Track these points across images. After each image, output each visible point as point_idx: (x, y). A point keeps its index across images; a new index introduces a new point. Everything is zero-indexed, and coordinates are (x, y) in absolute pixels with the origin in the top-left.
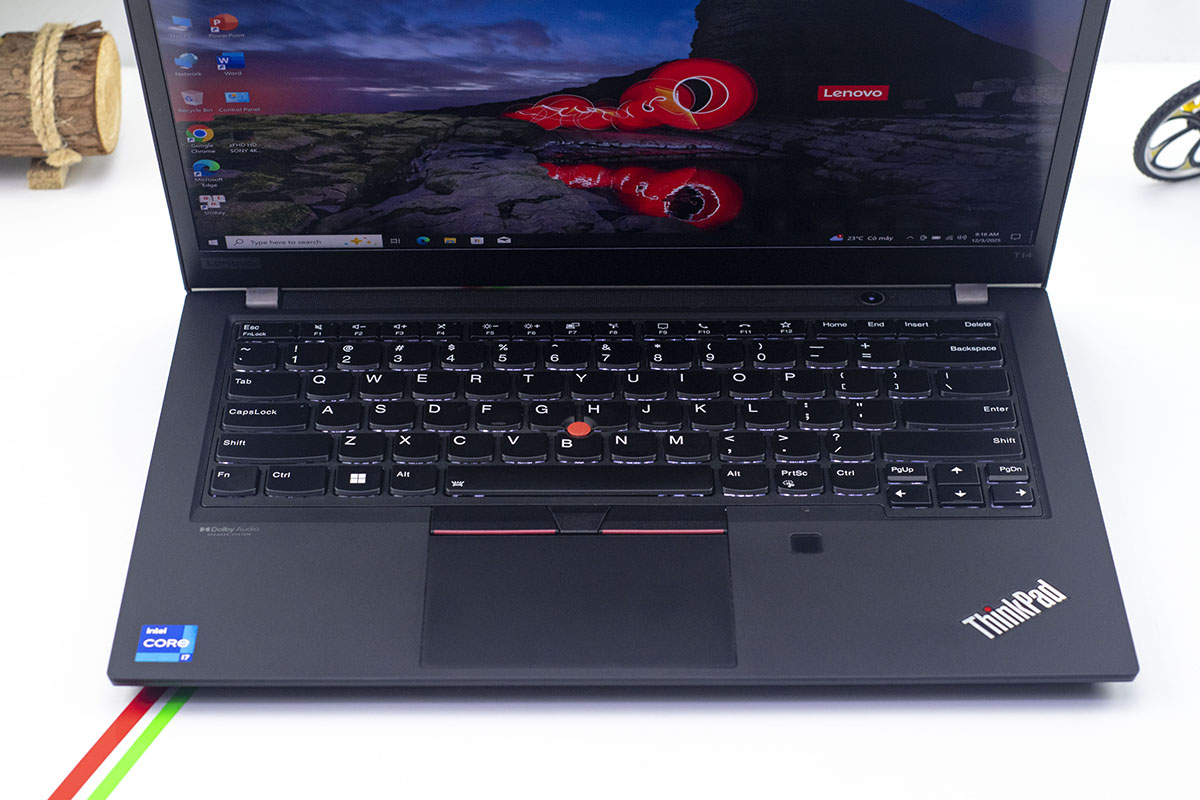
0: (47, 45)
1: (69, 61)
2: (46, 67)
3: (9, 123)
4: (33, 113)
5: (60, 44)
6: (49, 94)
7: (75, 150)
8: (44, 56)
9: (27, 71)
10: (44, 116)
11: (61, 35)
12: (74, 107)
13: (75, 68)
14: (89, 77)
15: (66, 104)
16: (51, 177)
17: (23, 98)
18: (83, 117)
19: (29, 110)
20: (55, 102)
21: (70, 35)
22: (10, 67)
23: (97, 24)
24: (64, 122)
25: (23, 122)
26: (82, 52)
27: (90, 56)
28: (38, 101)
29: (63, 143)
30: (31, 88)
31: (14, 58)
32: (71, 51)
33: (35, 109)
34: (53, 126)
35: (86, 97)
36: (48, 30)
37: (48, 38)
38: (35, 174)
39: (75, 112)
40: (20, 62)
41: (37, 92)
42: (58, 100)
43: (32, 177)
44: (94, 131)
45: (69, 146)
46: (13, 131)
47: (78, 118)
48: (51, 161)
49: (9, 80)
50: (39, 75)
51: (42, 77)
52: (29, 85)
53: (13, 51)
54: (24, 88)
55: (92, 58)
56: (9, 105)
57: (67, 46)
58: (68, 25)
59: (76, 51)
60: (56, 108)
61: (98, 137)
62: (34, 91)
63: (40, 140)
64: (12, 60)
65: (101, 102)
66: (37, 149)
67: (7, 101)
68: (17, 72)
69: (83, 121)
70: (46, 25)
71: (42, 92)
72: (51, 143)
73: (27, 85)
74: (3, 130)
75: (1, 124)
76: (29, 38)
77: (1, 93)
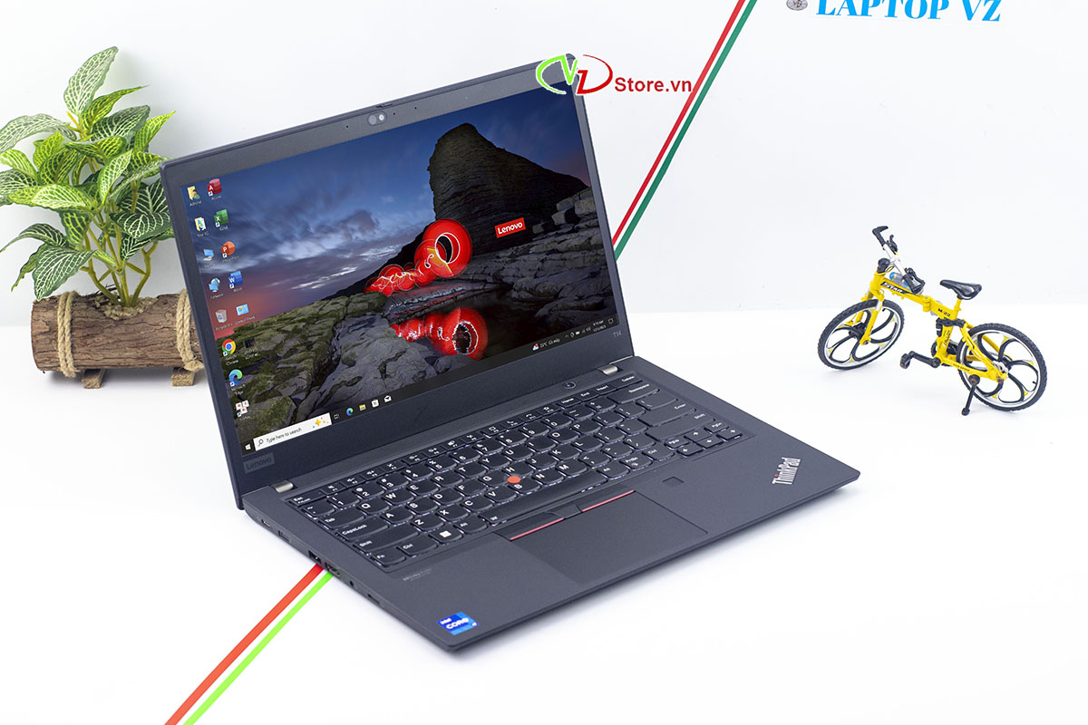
0: (185, 300)
2: (184, 313)
4: (178, 338)
6: (187, 328)
8: (183, 307)
9: (174, 315)
10: (183, 340)
16: (186, 378)
17: (172, 330)
19: (176, 337)
20: (190, 332)
22: (165, 313)
24: (195, 344)
25: (171, 344)
28: (181, 331)
30: (177, 324)
31: (166, 308)
33: (179, 336)
34: (188, 346)
36: (185, 292)
38: (177, 377)
40: (170, 310)
41: (180, 326)
42: (192, 331)
43: (175, 378)
45: (197, 358)
46: (166, 350)
48: (187, 368)
49: (164, 320)
50: (181, 317)
51: (183, 318)
53: (165, 304)
54: (172, 324)
56: (164, 334)
60: (191, 336)
62: (178, 326)
63: (181, 355)
66: (179, 360)
67: (162, 332)
68: (167, 315)
71: (183, 326)
72: (186, 355)
73: (174, 323)
74: (160, 349)
75: (159, 345)
76: (174, 297)
77: (159, 327)
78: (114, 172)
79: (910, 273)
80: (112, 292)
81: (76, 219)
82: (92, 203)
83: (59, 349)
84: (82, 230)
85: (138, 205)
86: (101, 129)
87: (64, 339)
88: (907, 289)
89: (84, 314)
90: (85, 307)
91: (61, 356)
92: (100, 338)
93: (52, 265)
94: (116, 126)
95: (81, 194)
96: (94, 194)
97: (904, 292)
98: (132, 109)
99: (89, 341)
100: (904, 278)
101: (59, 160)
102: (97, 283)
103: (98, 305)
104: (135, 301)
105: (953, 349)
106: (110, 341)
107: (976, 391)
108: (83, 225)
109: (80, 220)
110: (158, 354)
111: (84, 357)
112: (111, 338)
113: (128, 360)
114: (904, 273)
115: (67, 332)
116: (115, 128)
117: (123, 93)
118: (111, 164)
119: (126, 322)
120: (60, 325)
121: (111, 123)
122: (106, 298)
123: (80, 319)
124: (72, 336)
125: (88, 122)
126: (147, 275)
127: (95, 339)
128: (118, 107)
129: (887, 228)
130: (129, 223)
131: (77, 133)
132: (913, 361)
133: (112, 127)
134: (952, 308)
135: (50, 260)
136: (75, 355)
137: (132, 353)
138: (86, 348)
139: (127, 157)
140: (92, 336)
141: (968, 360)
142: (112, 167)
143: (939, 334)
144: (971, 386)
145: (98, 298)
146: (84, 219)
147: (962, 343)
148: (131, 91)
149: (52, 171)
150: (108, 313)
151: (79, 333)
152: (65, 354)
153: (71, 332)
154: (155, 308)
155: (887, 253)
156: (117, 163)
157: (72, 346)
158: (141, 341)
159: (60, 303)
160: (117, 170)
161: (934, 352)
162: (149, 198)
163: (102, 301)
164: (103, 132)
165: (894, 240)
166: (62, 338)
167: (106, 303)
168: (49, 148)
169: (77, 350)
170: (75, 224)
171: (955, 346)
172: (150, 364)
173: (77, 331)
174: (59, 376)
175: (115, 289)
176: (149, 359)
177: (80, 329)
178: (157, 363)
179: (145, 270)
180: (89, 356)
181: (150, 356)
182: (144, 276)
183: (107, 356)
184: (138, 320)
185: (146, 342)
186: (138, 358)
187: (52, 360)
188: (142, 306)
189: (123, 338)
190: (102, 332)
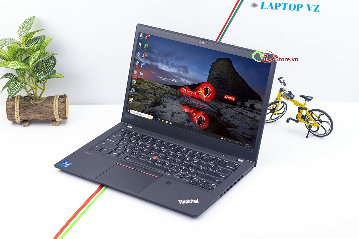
0: (56, 98)
1: (60, 101)
2: (56, 102)
4: (54, 111)
5: (58, 98)
6: (57, 107)
7: (61, 118)
8: (56, 100)
9: (53, 103)
10: (56, 112)
12: (62, 110)
13: (62, 102)
14: (64, 104)
15: (60, 109)
16: (56, 123)
17: (52, 108)
18: (63, 112)
19: (53, 110)
21: (60, 97)
23: (65, 95)
24: (60, 113)
25: (52, 113)
28: (55, 109)
29: (59, 117)
33: (54, 110)
34: (58, 113)
35: (64, 108)
41: (55, 107)
42: (58, 108)
43: (53, 124)
44: (65, 114)
46: (50, 114)
48: (57, 120)
49: (49, 105)
50: (55, 104)
53: (50, 100)
54: (52, 106)
55: (65, 101)
56: (49, 109)
57: (60, 99)
58: (60, 95)
59: (62, 100)
60: (58, 110)
61: (66, 116)
62: (54, 107)
63: (55, 116)
65: (66, 109)
66: (54, 118)
68: (51, 103)
70: (56, 95)
72: (57, 116)
74: (48, 114)
75: (48, 113)
76: (53, 97)
77: (48, 107)
78: (34, 57)
79: (290, 92)
80: (32, 95)
81: (21, 72)
82: (27, 67)
83: (15, 114)
84: (23, 75)
85: (41, 68)
86: (29, 43)
87: (17, 111)
88: (289, 97)
89: (23, 102)
90: (24, 100)
91: (16, 116)
92: (29, 111)
93: (14, 87)
94: (34, 42)
95: (24, 64)
96: (28, 64)
97: (288, 99)
98: (39, 36)
100: (288, 94)
101: (16, 53)
102: (28, 92)
103: (28, 100)
104: (40, 99)
105: (303, 117)
106: (32, 111)
107: (310, 131)
108: (23, 74)
109: (23, 72)
110: (48, 116)
111: (23, 116)
112: (32, 110)
113: (37, 118)
114: (288, 93)
115: (18, 108)
116: (34, 43)
117: (37, 31)
118: (33, 54)
119: (37, 105)
120: (16, 106)
121: (33, 41)
122: (30, 97)
123: (22, 104)
124: (20, 110)
125: (25, 41)
126: (44, 90)
127: (27, 111)
128: (35, 36)
129: (282, 78)
130: (39, 74)
131: (22, 44)
132: (290, 120)
133: (33, 42)
134: (303, 104)
135: (13, 85)
136: (21, 116)
137: (39, 115)
138: (24, 114)
139: (38, 52)
140: (26, 110)
141: (308, 120)
142: (34, 55)
143: (299, 112)
144: (309, 129)
145: (28, 97)
146: (24, 72)
147: (306, 115)
148: (39, 31)
149: (14, 56)
150: (31, 102)
151: (22, 109)
152: (17, 116)
153: (19, 108)
154: (47, 101)
155: (282, 86)
156: (35, 54)
157: (20, 113)
159: (16, 99)
160: (35, 56)
161: (297, 118)
162: (44, 65)
163: (29, 98)
164: (30, 44)
165: (285, 82)
167: (31, 99)
168: (13, 49)
169: (21, 114)
170: (21, 74)
171: (304, 116)
172: (44, 119)
174: (15, 122)
175: (33, 94)
176: (44, 117)
177: (22, 107)
178: (47, 119)
179: (43, 89)
180: (25, 116)
181: (45, 116)
182: (43, 90)
183: (31, 116)
184: (41, 105)
185: (43, 112)
186: (41, 117)
187: (13, 117)
188: (42, 100)
189: (36, 110)
190: (29, 108)
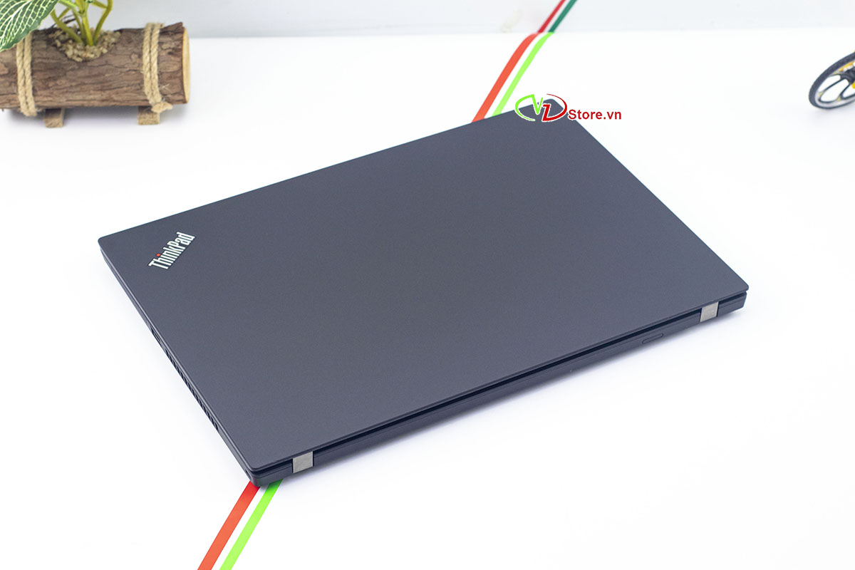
0: (151, 39)
1: (166, 50)
2: (152, 53)
3: (129, 88)
4: (145, 82)
5: (159, 38)
6: (155, 71)
7: (169, 102)
8: (150, 46)
9: (140, 56)
10: (152, 84)
11: (158, 32)
12: (170, 78)
13: (170, 53)
14: (178, 59)
15: (165, 76)
16: (153, 117)
17: (139, 73)
18: (176, 84)
19: (142, 82)
20: (159, 75)
21: (165, 32)
22: (129, 53)
23: (180, 24)
24: (164, 87)
25: (139, 87)
26: (173, 44)
27: (178, 46)
28: (148, 75)
29: (162, 99)
30: (144, 67)
31: (131, 48)
32: (166, 43)
33: (146, 80)
34: (157, 90)
35: (178, 72)
36: (150, 28)
37: (151, 34)
38: (143, 116)
39: (170, 81)
40: (135, 50)
41: (147, 69)
42: (160, 74)
43: (140, 118)
44: (181, 91)
45: (166, 100)
46: (131, 92)
47: (173, 84)
48: (154, 109)
49: (129, 61)
50: (148, 58)
51: (150, 59)
52: (142, 65)
53: (130, 43)
54: (139, 66)
55: (180, 47)
56: (130, 77)
57: (165, 39)
58: (161, 25)
59: (170, 43)
60: (159, 78)
61: (184, 95)
62: (145, 70)
63: (148, 98)
64: (130, 49)
65: (185, 74)
66: (146, 102)
67: (128, 75)
68: (134, 57)
69: (175, 86)
70: (148, 25)
71: (150, 69)
72: (155, 98)
73: (141, 65)
74: (126, 92)
75: (125, 89)
76: (139, 32)
77: (125, 70)
80: (71, 24)
83: (20, 92)
87: (25, 82)
89: (44, 54)
90: (45, 46)
91: (21, 99)
92: (62, 82)
99: (51, 84)
102: (56, 19)
103: (59, 44)
104: (99, 37)
106: (74, 84)
110: (124, 96)
111: (46, 99)
112: (74, 81)
113: (92, 102)
115: (28, 75)
119: (89, 64)
120: (19, 67)
122: (64, 33)
123: (40, 60)
124: (33, 79)
126: (109, 9)
127: (58, 82)
135: (8, 6)
136: (38, 98)
137: (98, 96)
138: (48, 91)
140: (54, 79)
145: (58, 33)
150: (69, 53)
151: (40, 75)
152: (26, 98)
153: (32, 74)
154: (120, 48)
157: (34, 90)
158: (106, 84)
163: (62, 38)
166: (22, 81)
167: (67, 40)
169: (39, 93)
172: (115, 105)
173: (39, 73)
174: (17, 113)
175: (73, 20)
176: (114, 101)
177: (41, 71)
178: (123, 104)
179: (106, 3)
180: (50, 99)
181: (116, 98)
182: (104, 10)
183: (71, 98)
184: (103, 61)
185: (111, 85)
186: (103, 101)
187: (13, 102)
188: (106, 43)
189: (87, 81)
190: (65, 75)
